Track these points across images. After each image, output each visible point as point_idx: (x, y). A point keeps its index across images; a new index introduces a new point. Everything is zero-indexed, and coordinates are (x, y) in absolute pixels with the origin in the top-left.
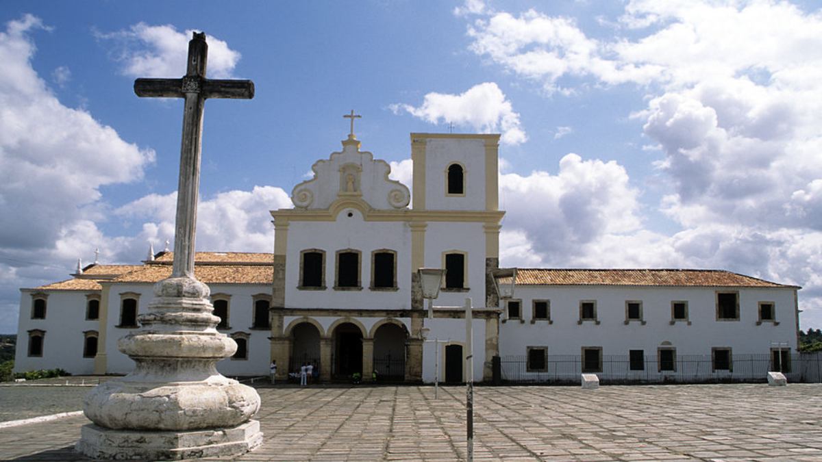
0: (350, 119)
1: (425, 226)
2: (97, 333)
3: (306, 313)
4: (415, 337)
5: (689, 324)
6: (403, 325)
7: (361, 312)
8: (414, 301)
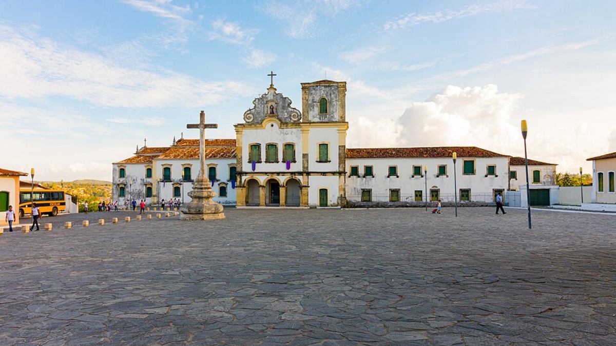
0: (271, 76)
1: (308, 130)
2: (152, 184)
3: (252, 174)
4: (304, 185)
5: (447, 176)
6: (299, 179)
7: (278, 174)
8: (304, 167)
